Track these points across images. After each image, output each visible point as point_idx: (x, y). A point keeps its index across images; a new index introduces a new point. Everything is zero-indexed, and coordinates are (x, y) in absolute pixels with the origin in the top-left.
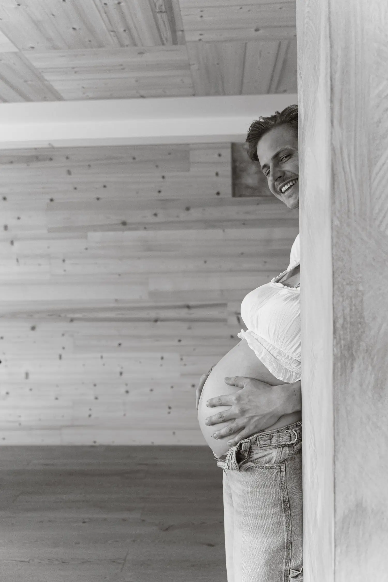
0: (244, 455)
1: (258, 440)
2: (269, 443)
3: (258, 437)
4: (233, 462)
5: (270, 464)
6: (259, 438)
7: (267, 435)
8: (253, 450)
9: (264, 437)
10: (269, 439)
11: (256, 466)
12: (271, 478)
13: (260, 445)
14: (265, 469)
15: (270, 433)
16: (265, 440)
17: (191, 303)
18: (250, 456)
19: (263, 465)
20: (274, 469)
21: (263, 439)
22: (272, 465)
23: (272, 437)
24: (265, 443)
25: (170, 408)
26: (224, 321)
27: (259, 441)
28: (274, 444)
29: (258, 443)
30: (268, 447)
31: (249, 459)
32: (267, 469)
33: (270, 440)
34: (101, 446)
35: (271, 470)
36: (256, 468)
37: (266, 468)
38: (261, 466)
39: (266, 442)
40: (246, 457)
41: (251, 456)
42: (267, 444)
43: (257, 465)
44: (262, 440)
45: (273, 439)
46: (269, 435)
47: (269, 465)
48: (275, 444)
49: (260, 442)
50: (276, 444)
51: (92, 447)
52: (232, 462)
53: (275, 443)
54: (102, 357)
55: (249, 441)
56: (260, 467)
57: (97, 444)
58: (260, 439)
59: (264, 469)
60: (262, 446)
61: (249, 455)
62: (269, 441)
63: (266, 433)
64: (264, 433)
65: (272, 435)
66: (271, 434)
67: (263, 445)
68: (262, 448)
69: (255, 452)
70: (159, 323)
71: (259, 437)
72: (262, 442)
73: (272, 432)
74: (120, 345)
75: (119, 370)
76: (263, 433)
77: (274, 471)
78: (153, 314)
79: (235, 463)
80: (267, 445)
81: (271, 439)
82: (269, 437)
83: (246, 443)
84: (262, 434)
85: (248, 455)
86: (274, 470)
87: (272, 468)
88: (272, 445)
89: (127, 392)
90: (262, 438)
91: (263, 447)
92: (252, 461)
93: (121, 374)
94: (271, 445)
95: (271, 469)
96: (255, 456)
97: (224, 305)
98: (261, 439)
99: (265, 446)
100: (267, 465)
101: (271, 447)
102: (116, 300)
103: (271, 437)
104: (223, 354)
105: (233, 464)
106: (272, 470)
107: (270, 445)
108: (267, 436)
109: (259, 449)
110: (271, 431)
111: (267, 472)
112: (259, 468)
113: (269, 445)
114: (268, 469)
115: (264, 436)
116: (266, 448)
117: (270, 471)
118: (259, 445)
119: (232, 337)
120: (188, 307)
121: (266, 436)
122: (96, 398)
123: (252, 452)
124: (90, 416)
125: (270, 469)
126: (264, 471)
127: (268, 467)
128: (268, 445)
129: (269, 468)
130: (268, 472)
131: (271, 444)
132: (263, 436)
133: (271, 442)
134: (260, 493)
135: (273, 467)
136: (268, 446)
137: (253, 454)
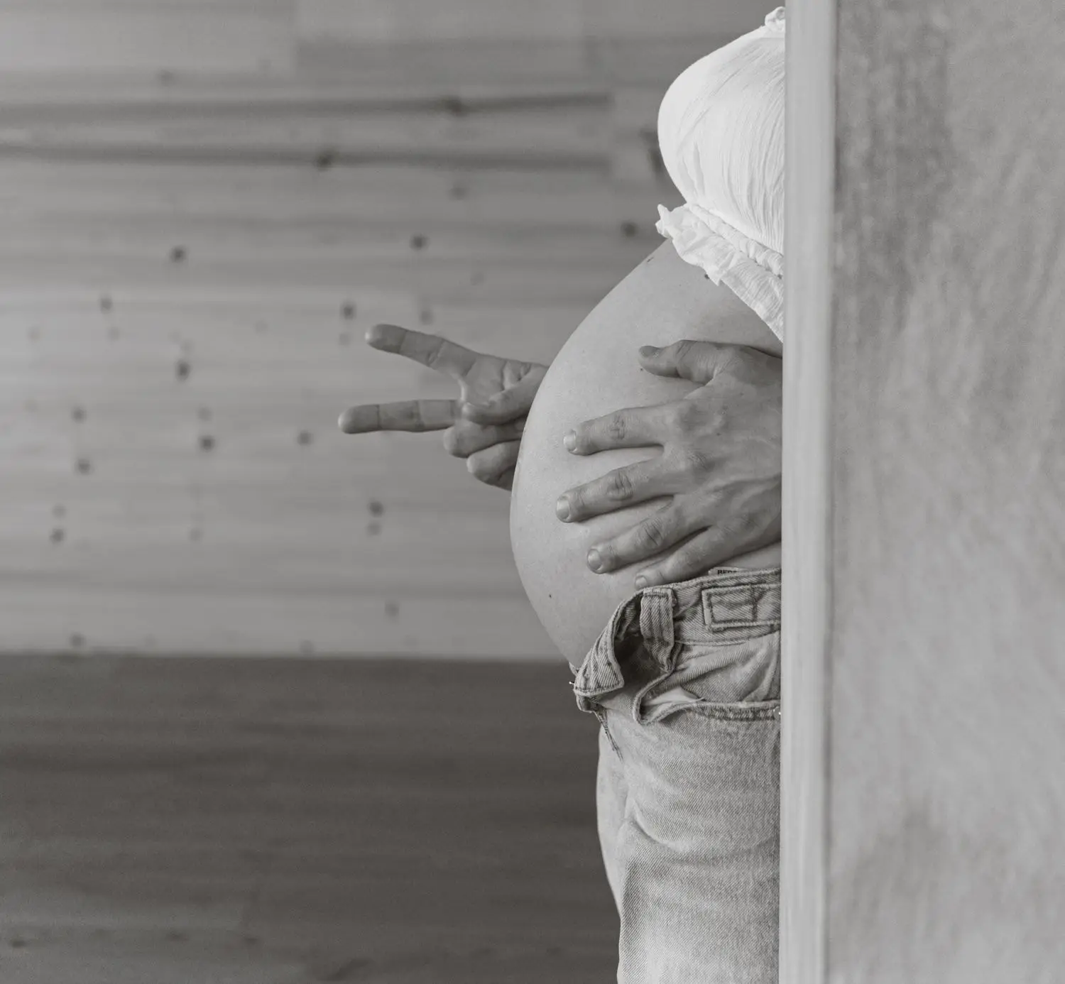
0: (657, 659)
1: (704, 599)
2: (749, 616)
3: (707, 591)
4: (601, 659)
5: (753, 701)
6: (710, 596)
7: (741, 587)
8: (689, 640)
9: (731, 593)
10: (747, 602)
11: (703, 709)
12: (758, 751)
13: (714, 621)
14: (735, 719)
15: (754, 580)
16: (732, 606)
17: (467, 92)
18: (677, 665)
19: (729, 705)
20: (767, 718)
21: (727, 598)
22: (758, 705)
23: (761, 596)
24: (730, 617)
25: (376, 509)
26: (598, 165)
27: (710, 605)
28: (763, 623)
29: (707, 611)
30: (745, 632)
31: (674, 675)
32: (742, 720)
33: (752, 607)
34: (103, 657)
35: (755, 725)
36: (702, 718)
37: (740, 716)
38: (722, 710)
39: (735, 613)
40: (663, 666)
41: (682, 666)
42: (740, 620)
43: (704, 704)
44: (720, 603)
45: (762, 601)
46: (748, 587)
47: (752, 705)
48: (769, 623)
49: (715, 610)
50: (772, 622)
51: (67, 659)
52: (597, 660)
53: (770, 619)
54: (106, 305)
55: (669, 592)
56: (717, 714)
57: (86, 649)
58: (713, 599)
59: (730, 719)
60: (722, 626)
61: (675, 658)
62: (748, 608)
63: (737, 578)
64: (732, 578)
65: (761, 586)
66: (756, 584)
67: (725, 622)
68: (720, 636)
69: (696, 651)
70: (337, 172)
71: (712, 591)
72: (720, 612)
73: (759, 576)
74: (178, 255)
75: (173, 353)
76: (727, 575)
77: (770, 727)
78: (312, 134)
79: (609, 664)
80: (739, 624)
81: (754, 602)
82: (748, 593)
83: (657, 599)
84: (724, 580)
85: (670, 658)
86: (769, 722)
87: (762, 714)
88: (758, 623)
89: (207, 443)
90: (720, 594)
91: (725, 629)
92: (683, 685)
93: (183, 370)
94: (755, 624)
95: (760, 719)
96: (694, 664)
97: (598, 102)
98: (719, 598)
99: (732, 625)
100: (743, 705)
101: (755, 632)
102: (167, 78)
103: (756, 594)
104: (594, 298)
105: (602, 667)
106: (761, 723)
107: (751, 624)
108: (742, 591)
109: (710, 636)
110: (758, 572)
111: (742, 732)
112: (714, 716)
113: (747, 624)
114: (747, 719)
115: (731, 589)
116: (738, 634)
117: (755, 727)
118: (710, 619)
119: (630, 230)
120: (455, 107)
121: (738, 588)
122: (83, 467)
123: (684, 648)
124: (58, 536)
125: (754, 719)
126: (731, 729)
127: (746, 712)
128: (743, 624)
129: (751, 715)
130: (748, 729)
131: (753, 621)
132: (726, 589)
133: (754, 612)
134: (717, 809)
135: (765, 710)
136: (746, 627)
137: (689, 658)
